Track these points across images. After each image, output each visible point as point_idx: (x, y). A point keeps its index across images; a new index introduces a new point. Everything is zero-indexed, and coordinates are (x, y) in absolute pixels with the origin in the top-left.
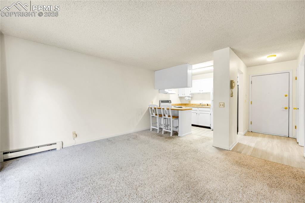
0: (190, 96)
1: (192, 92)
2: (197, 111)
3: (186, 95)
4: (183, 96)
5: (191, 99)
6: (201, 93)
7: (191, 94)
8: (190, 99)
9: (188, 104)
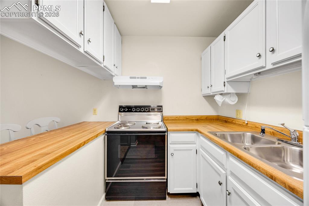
1: (230, 73)
3: (214, 89)
4: (210, 92)
6: (269, 66)
8: (230, 100)
9: (233, 120)
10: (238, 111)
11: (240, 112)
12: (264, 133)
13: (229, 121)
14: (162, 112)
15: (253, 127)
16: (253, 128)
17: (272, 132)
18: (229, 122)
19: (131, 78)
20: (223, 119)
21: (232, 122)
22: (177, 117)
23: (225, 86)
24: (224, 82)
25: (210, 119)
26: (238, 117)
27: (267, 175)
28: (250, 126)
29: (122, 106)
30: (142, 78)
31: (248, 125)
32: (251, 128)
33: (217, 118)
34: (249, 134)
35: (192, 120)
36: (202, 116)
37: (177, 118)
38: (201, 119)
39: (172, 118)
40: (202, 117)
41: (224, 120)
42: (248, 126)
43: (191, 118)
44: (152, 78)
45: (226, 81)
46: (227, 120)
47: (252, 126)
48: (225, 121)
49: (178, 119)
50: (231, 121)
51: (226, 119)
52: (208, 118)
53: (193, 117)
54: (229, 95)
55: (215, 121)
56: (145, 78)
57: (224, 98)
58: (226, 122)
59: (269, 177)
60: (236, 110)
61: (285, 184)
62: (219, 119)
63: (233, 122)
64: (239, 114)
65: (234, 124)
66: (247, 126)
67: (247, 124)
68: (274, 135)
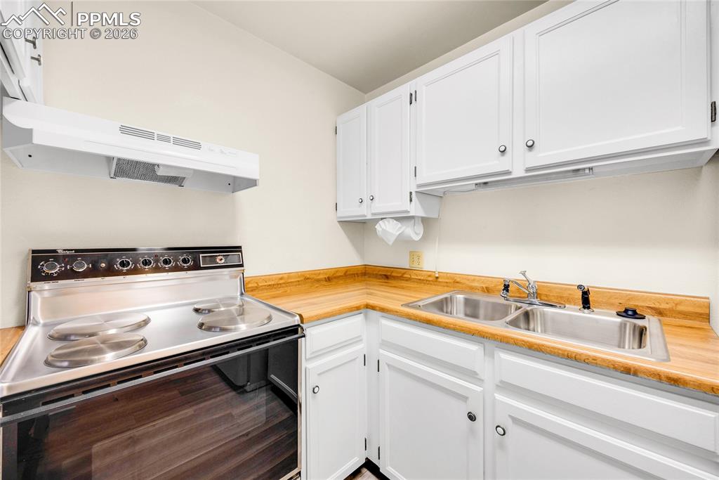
0: (415, 209)
1: (426, 176)
2: (472, 375)
3: (379, 207)
4: (365, 212)
5: (425, 238)
6: (518, 172)
7: (425, 194)
8: (414, 232)
9: (404, 274)
10: (414, 255)
11: (419, 257)
12: (508, 291)
13: (394, 274)
14: (242, 266)
15: (450, 283)
16: (448, 285)
17: (486, 287)
18: (395, 278)
19: (125, 130)
20: (380, 273)
21: (401, 277)
22: (281, 279)
23: (411, 200)
24: (411, 193)
25: (352, 274)
26: (415, 266)
27: (615, 369)
28: (444, 280)
29: (55, 251)
30: (178, 142)
31: (440, 280)
32: (445, 284)
33: (364, 271)
34: (460, 297)
35: (318, 281)
36: (337, 270)
37: (281, 282)
38: (335, 278)
39: (269, 280)
40: (337, 272)
41: (381, 275)
42: (440, 282)
43: (316, 277)
44: (222, 152)
45: (414, 190)
46: (389, 274)
47: (447, 281)
48: (385, 275)
49: (284, 283)
50: (400, 275)
51: (387, 271)
52: (348, 273)
53: (319, 274)
54: (413, 221)
55: (360, 278)
56: (197, 146)
57: (404, 228)
58: (387, 277)
59: (622, 372)
60: (411, 252)
61: (660, 376)
62: (368, 273)
63: (405, 276)
64: (416, 259)
65: (407, 280)
66: (436, 281)
67: (437, 278)
68: (488, 291)
